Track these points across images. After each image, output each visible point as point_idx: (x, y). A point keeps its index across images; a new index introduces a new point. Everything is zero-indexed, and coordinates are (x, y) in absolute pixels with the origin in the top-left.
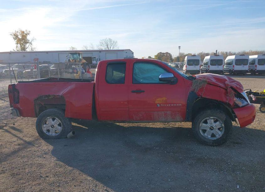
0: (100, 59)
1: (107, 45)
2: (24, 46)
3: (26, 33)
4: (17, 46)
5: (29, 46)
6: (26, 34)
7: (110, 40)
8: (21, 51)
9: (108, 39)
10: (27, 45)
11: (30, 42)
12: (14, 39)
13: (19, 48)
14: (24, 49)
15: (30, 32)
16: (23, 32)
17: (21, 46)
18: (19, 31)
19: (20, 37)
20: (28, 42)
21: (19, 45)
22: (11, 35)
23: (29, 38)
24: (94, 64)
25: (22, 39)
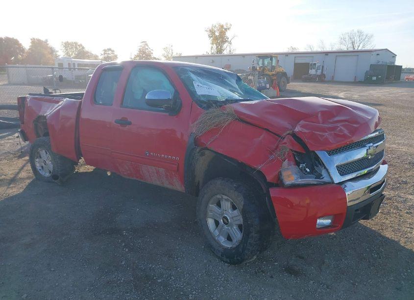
0: (323, 67)
1: (353, 43)
2: (221, 47)
3: (225, 27)
4: (212, 47)
5: (228, 47)
6: (226, 29)
7: (360, 33)
8: (216, 55)
9: (356, 31)
10: (225, 45)
11: (229, 40)
12: (209, 36)
13: (214, 50)
14: (220, 51)
15: (231, 25)
16: (222, 26)
17: (217, 47)
18: (217, 26)
19: (217, 34)
20: (226, 41)
21: (215, 46)
22: (206, 31)
23: (229, 34)
24: (310, 75)
25: (219, 37)
